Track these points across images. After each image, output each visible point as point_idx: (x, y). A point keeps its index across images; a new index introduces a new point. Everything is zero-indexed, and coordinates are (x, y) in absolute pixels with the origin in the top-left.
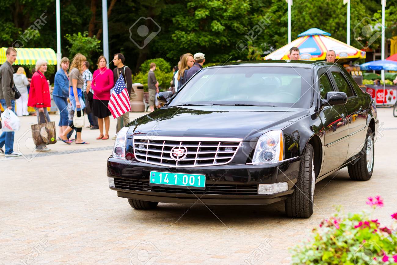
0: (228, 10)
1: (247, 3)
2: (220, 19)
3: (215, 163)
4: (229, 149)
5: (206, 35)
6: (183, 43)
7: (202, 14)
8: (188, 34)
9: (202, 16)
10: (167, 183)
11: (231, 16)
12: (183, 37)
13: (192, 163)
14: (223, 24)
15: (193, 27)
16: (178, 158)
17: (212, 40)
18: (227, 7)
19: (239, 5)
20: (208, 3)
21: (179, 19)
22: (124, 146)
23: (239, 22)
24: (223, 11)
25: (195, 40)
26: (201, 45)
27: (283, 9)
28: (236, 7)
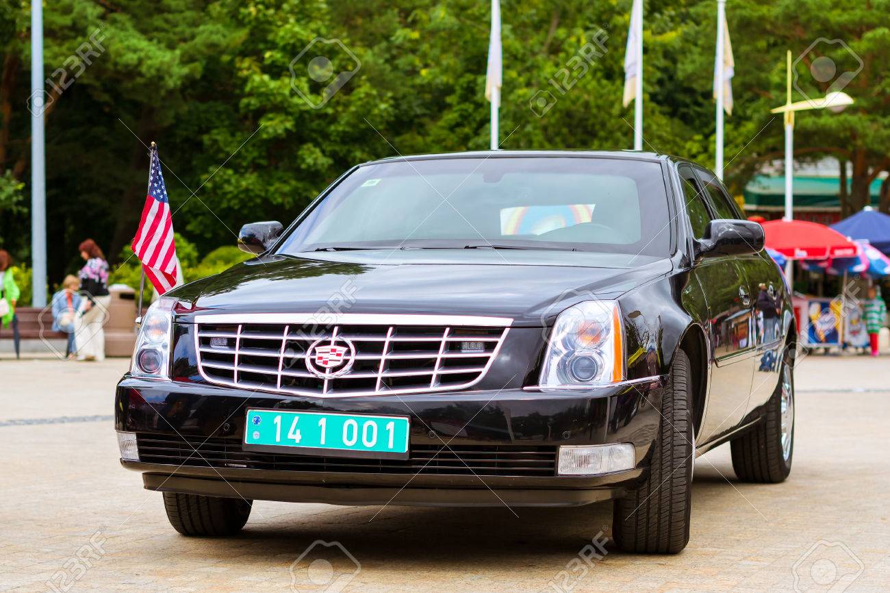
0: (339, 119)
1: (386, 102)
2: (320, 140)
3: (434, 387)
4: (473, 345)
5: (286, 178)
6: (229, 196)
7: (277, 128)
8: (242, 175)
9: (276, 131)
10: (297, 441)
11: (347, 132)
12: (228, 182)
13: (370, 384)
14: (327, 153)
15: (254, 158)
16: (328, 370)
17: (300, 191)
18: (337, 111)
19: (368, 107)
20: (290, 100)
21: (219, 138)
22: (165, 347)
23: (367, 149)
24: (327, 120)
25: (258, 189)
26: (272, 202)
27: (474, 120)
28: (361, 110)
